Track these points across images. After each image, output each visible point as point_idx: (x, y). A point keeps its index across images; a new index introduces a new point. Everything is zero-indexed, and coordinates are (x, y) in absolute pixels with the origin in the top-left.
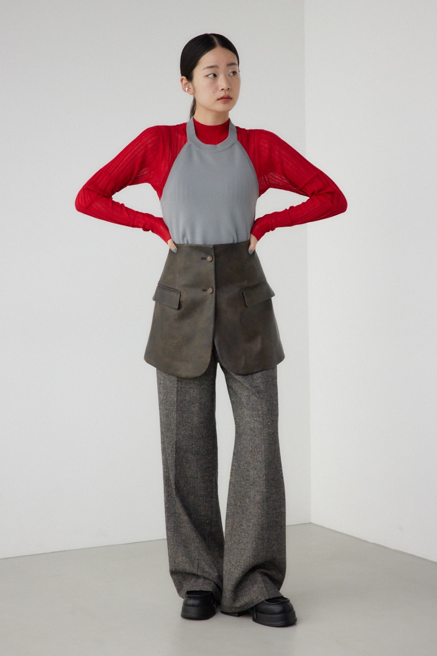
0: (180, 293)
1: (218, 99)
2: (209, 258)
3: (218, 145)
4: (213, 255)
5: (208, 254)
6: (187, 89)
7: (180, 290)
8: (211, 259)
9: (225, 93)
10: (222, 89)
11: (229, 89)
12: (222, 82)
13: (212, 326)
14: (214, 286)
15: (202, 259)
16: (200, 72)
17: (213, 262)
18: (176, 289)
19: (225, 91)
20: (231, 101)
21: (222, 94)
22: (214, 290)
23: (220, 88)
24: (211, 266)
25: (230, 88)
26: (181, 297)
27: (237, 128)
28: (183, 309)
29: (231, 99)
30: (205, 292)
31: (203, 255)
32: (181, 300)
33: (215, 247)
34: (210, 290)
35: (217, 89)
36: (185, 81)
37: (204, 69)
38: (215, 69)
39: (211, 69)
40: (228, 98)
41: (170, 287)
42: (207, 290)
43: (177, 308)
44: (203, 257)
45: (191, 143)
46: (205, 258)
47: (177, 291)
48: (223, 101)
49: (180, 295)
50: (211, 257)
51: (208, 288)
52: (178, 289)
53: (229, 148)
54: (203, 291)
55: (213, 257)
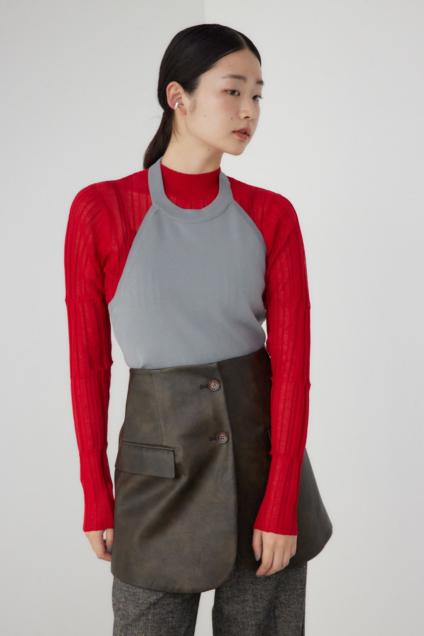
0: (174, 451)
1: (234, 132)
2: (214, 386)
3: (204, 210)
4: (219, 378)
5: (211, 378)
6: (177, 104)
7: (172, 446)
8: (217, 386)
12: (246, 106)
14: (228, 428)
15: (202, 387)
17: (222, 390)
18: (165, 444)
21: (243, 125)
22: (230, 435)
23: (244, 115)
24: (221, 397)
26: (176, 458)
27: (231, 180)
30: (213, 441)
31: (202, 381)
32: (177, 462)
33: (221, 365)
34: (224, 439)
35: (237, 114)
40: (245, 133)
41: (152, 444)
42: (218, 439)
43: (174, 477)
44: (203, 385)
45: (159, 208)
46: (207, 386)
47: (167, 449)
48: (239, 136)
49: (174, 453)
50: (217, 383)
51: (219, 435)
52: (168, 445)
53: (222, 214)
54: (212, 440)
55: (221, 383)
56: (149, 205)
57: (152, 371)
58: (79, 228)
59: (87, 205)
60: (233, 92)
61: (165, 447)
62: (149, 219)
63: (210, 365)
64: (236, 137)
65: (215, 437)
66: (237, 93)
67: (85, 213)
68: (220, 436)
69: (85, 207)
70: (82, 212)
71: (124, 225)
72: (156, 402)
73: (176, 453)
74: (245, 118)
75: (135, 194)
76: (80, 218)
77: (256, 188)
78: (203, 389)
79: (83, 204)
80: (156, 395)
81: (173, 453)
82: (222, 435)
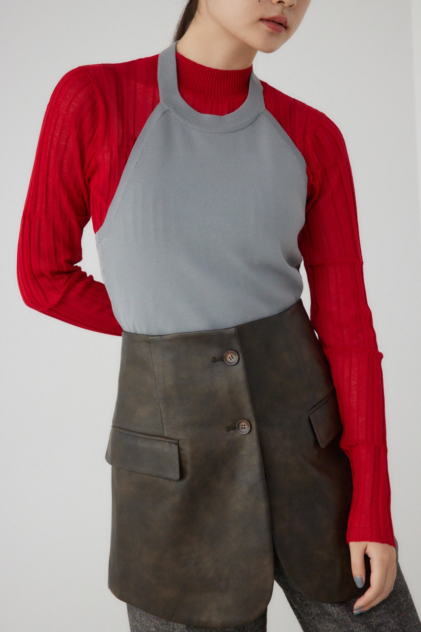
0: (178, 444)
2: (232, 358)
3: (227, 117)
4: (238, 348)
5: (229, 349)
7: (175, 437)
8: (235, 358)
11: (291, 6)
13: (263, 506)
14: (250, 415)
15: (215, 360)
17: (241, 365)
18: (166, 435)
19: (284, 8)
20: (284, 32)
22: (254, 424)
24: (239, 373)
25: (295, 4)
26: (182, 452)
28: (188, 477)
29: (286, 27)
30: (231, 432)
31: (215, 352)
32: (183, 458)
33: (240, 330)
34: (244, 428)
40: (281, 24)
41: (150, 433)
42: (238, 428)
43: (178, 478)
44: (217, 358)
45: (168, 108)
46: (222, 359)
47: (169, 441)
48: (269, 27)
49: (179, 447)
50: (236, 355)
51: (239, 423)
52: (171, 436)
53: (250, 125)
54: (229, 430)
55: (240, 355)
56: (156, 101)
57: (150, 337)
61: (167, 438)
62: (154, 121)
63: (226, 330)
64: (264, 26)
65: (234, 427)
68: (241, 425)
71: (120, 126)
72: (155, 379)
73: (180, 446)
74: (279, 2)
75: (140, 86)
77: (295, 101)
78: (217, 363)
80: (155, 369)
81: (177, 446)
82: (243, 424)
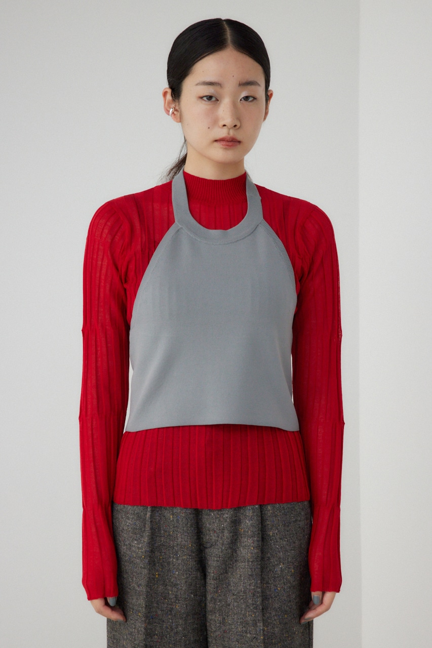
1: (216, 141)
6: (171, 110)
9: (229, 134)
10: (224, 125)
11: (235, 126)
12: (225, 112)
16: (191, 87)
19: (229, 129)
20: (239, 147)
21: (223, 133)
23: (222, 123)
25: (238, 125)
29: (240, 142)
35: (215, 122)
36: (169, 97)
37: (197, 85)
38: (217, 88)
39: (209, 86)
40: (233, 141)
45: (181, 226)
48: (223, 145)
58: (101, 247)
59: (106, 222)
60: (210, 98)
66: (214, 99)
67: (106, 231)
69: (105, 224)
70: (103, 229)
76: (101, 237)
79: (103, 221)
